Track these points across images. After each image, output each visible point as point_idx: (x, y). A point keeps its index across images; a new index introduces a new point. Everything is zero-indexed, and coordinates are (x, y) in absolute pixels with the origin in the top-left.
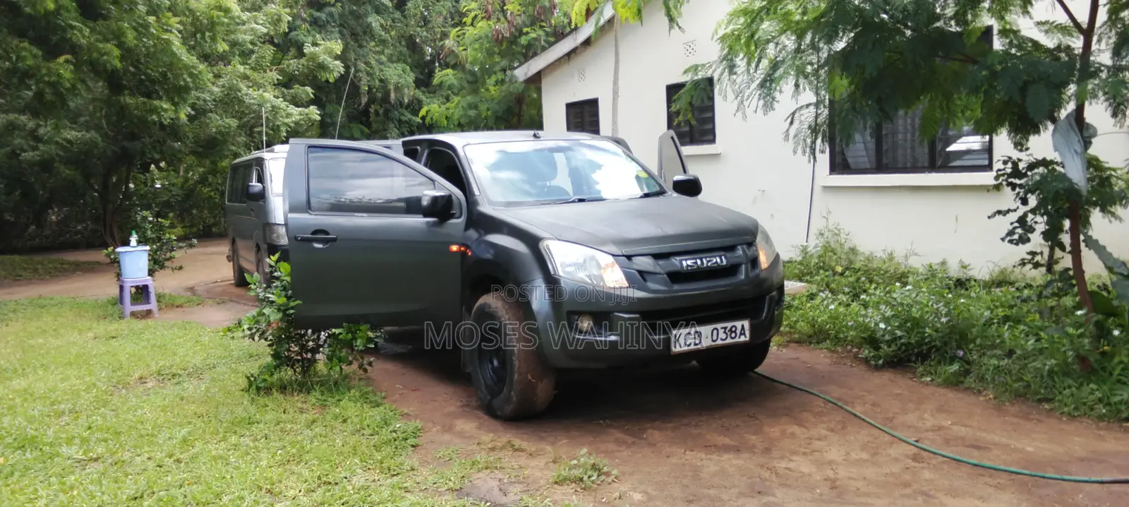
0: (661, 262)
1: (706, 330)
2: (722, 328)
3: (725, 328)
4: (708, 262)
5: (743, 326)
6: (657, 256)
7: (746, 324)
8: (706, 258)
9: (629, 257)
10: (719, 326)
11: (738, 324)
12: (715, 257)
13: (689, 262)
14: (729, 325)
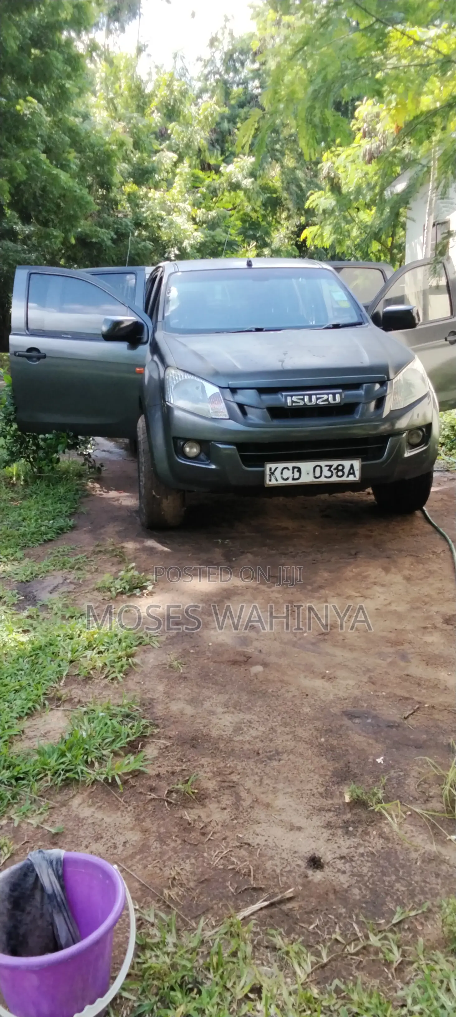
0: (264, 397)
1: (307, 467)
2: (327, 466)
3: (331, 466)
4: (317, 399)
5: (352, 467)
6: (262, 391)
7: (357, 464)
8: (316, 394)
9: (234, 390)
10: (323, 463)
11: (347, 464)
12: (328, 394)
13: (294, 398)
14: (335, 463)
